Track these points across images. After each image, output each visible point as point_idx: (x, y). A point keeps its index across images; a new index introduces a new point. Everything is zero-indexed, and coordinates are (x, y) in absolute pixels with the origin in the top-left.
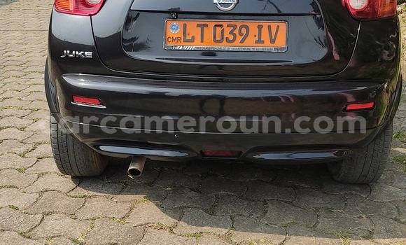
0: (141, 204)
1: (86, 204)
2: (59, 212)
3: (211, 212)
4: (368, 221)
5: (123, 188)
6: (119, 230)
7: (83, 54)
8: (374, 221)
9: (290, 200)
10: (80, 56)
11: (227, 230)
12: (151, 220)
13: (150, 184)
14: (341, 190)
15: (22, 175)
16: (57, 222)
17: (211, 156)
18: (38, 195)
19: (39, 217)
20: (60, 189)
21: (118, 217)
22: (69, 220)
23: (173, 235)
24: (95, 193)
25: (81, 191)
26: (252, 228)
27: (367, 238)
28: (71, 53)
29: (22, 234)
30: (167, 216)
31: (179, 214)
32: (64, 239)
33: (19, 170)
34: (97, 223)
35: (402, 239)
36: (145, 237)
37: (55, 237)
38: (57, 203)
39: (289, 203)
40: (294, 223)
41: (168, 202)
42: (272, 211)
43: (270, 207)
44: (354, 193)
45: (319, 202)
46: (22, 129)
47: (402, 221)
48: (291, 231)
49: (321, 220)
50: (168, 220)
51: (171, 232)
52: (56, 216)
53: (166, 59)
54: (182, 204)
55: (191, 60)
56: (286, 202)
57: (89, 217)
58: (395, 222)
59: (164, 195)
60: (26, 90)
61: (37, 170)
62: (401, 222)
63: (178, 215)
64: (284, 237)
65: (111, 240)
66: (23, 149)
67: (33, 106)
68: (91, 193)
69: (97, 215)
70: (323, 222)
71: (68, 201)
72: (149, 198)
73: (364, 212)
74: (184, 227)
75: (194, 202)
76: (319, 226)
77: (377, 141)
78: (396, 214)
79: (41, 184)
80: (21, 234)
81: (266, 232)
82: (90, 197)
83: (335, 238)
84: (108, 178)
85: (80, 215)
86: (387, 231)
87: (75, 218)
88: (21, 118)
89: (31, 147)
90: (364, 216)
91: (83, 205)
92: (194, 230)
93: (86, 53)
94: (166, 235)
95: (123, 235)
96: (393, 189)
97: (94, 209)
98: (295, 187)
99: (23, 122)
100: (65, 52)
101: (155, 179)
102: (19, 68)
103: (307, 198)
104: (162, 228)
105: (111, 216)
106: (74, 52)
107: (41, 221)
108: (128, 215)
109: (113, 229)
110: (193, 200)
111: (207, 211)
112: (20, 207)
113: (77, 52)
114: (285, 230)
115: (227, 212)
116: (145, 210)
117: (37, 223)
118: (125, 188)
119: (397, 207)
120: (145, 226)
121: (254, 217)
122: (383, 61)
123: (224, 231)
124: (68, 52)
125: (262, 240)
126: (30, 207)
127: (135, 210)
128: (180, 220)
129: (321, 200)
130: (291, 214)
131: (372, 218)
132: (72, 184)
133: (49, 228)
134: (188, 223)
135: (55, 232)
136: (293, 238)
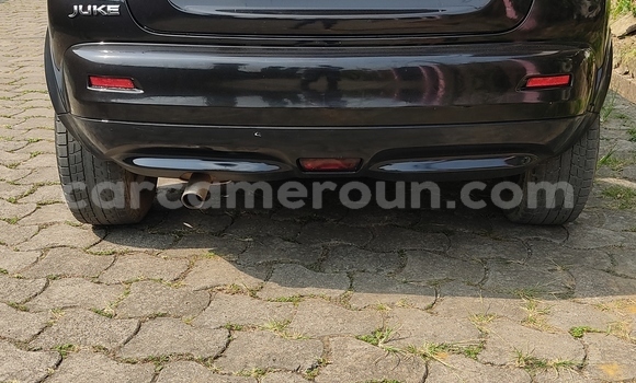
0: (205, 261)
1: (117, 264)
2: (73, 275)
3: (317, 267)
4: (566, 274)
5: (176, 241)
6: (170, 296)
7: (105, 9)
8: (575, 274)
9: (442, 249)
10: (99, 13)
11: (343, 291)
12: (222, 281)
13: (219, 234)
14: (521, 235)
15: (13, 227)
16: (71, 288)
17: (314, 171)
18: (38, 254)
19: (42, 282)
20: (75, 244)
21: (168, 279)
22: (90, 285)
23: (257, 300)
24: (131, 248)
25: (108, 246)
26: (383, 289)
27: (564, 297)
28: (85, 9)
29: (16, 306)
30: (246, 275)
31: (266, 272)
32: (81, 310)
33: (9, 221)
34: (135, 288)
35: (620, 297)
36: (212, 305)
37: (67, 307)
38: (70, 263)
39: (440, 253)
40: (448, 280)
41: (248, 256)
42: (413, 265)
43: (410, 258)
44: (542, 238)
45: (487, 250)
46: (14, 166)
47: (619, 273)
48: (444, 290)
49: (491, 275)
50: (247, 281)
51: (253, 296)
52: (69, 280)
53: (238, 11)
54: (269, 258)
55: (277, 12)
56: (435, 252)
57: (121, 280)
58: (607, 275)
59: (242, 248)
60: (19, 116)
61: (38, 220)
62: (617, 275)
63: (264, 273)
64: (434, 298)
65: (157, 308)
66: (14, 192)
67: (30, 136)
68: (124, 248)
69: (134, 277)
70: (494, 277)
71: (86, 260)
72: (217, 252)
73: (557, 263)
74: (274, 289)
75: (288, 256)
76: (489, 283)
77: (576, 148)
78: (609, 264)
79: (44, 239)
80: (12, 306)
81: (404, 292)
82: (122, 254)
83: (514, 298)
84: (151, 227)
85: (107, 277)
86: (596, 287)
87: (99, 283)
88: (12, 151)
89: (27, 190)
90: (559, 268)
91: (112, 264)
92: (290, 292)
93: (109, 8)
94: (246, 300)
95: (176, 302)
96: (602, 231)
97: (129, 268)
98: (448, 233)
99: (15, 157)
100: (76, 7)
101: (226, 227)
102: (8, 87)
103: (468, 247)
104: (239, 291)
105: (158, 277)
106: (89, 7)
107: (45, 288)
108: (184, 276)
109: (160, 295)
110: (288, 252)
111: (310, 268)
112: (10, 270)
113: (95, 7)
114: (435, 289)
115: (342, 267)
116: (211, 268)
117: (38, 291)
118: (179, 240)
119: (611, 256)
120: (212, 291)
121: (385, 272)
122: (581, 18)
123: (338, 293)
124: (81, 7)
125: (399, 303)
126: (26, 269)
127: (195, 269)
128: (267, 280)
129: (489, 248)
130: (443, 268)
131: (571, 270)
132: (94, 238)
133: (56, 296)
134: (280, 283)
135: (66, 301)
136: (448, 299)
